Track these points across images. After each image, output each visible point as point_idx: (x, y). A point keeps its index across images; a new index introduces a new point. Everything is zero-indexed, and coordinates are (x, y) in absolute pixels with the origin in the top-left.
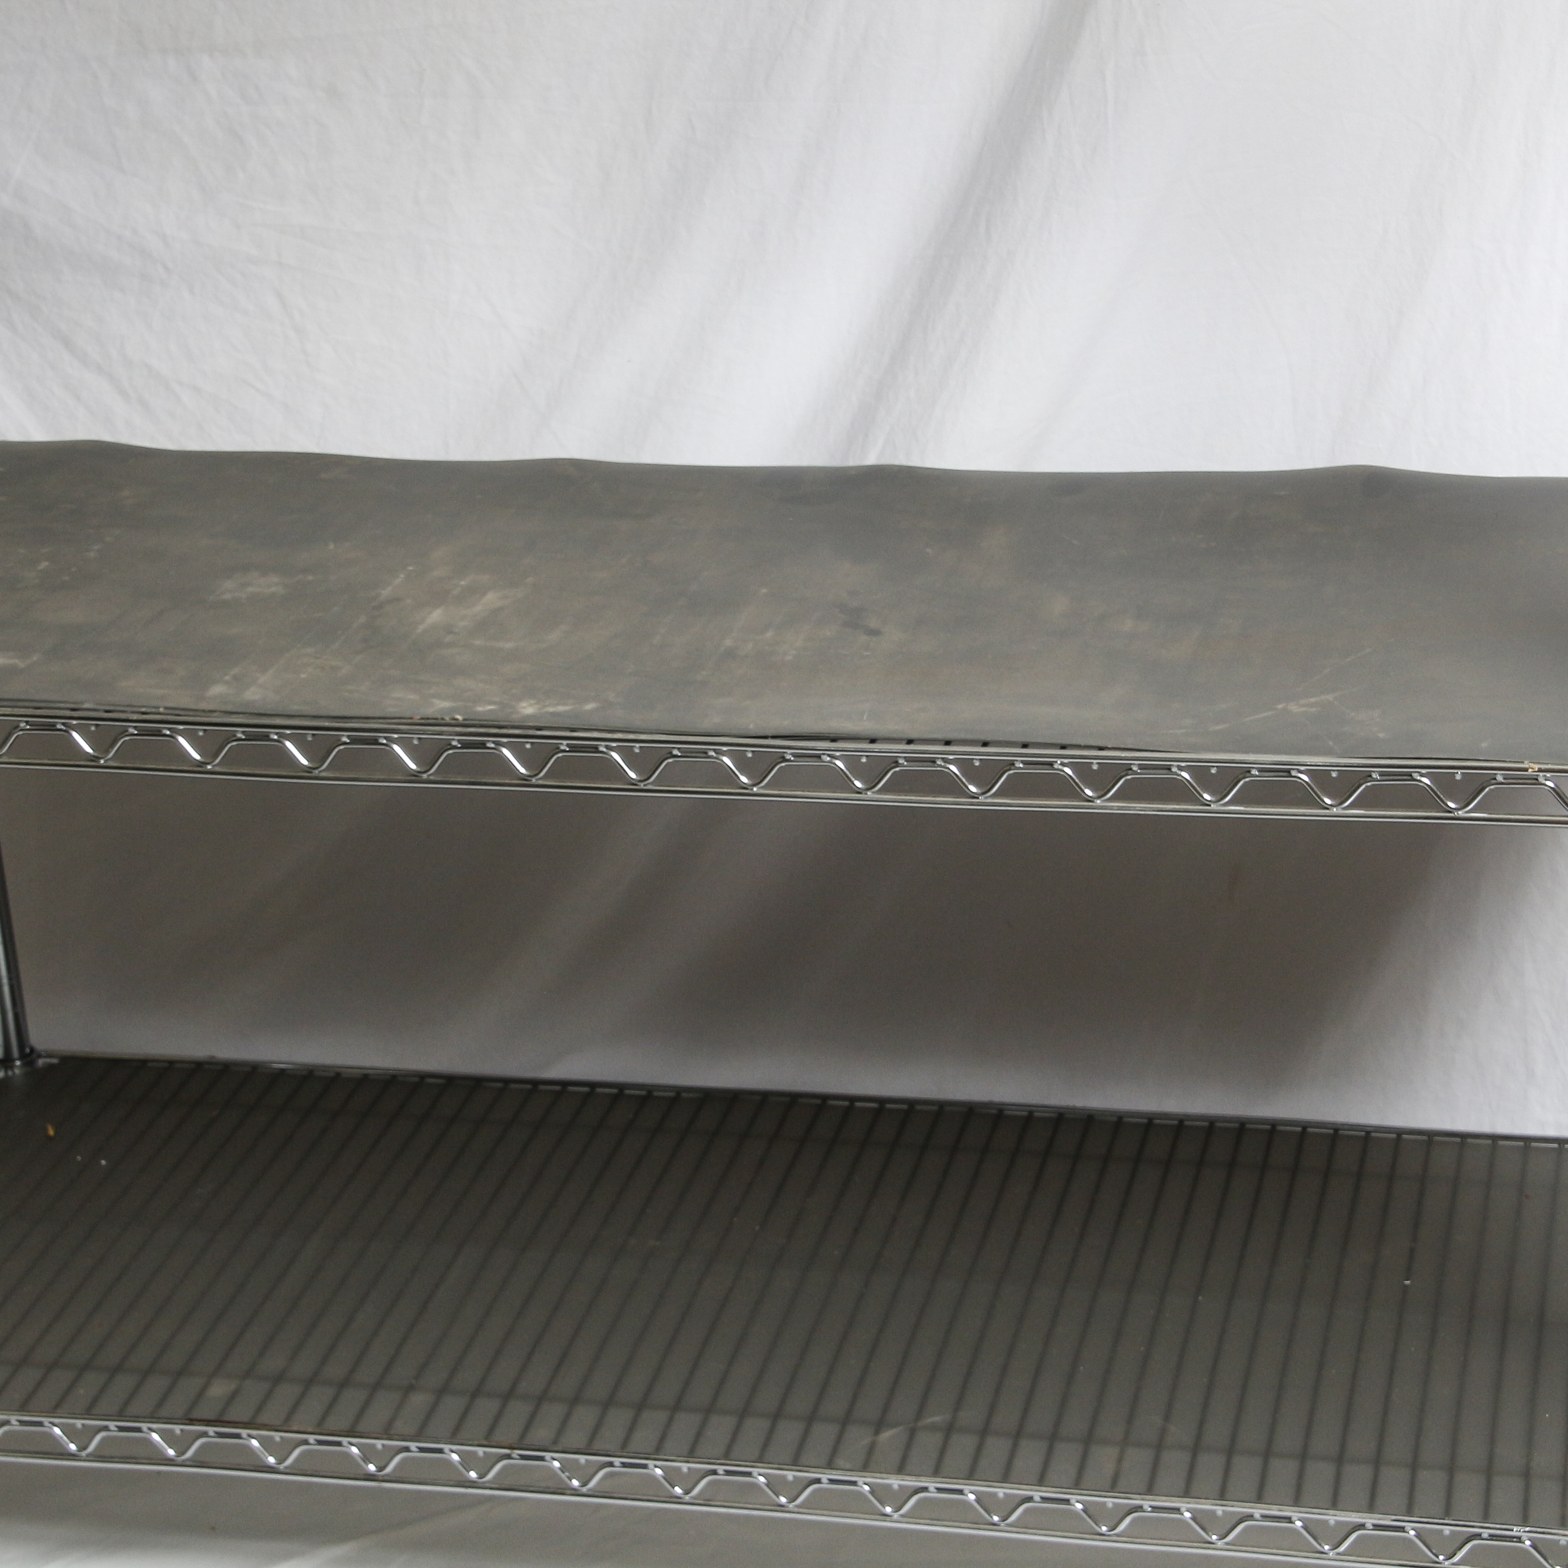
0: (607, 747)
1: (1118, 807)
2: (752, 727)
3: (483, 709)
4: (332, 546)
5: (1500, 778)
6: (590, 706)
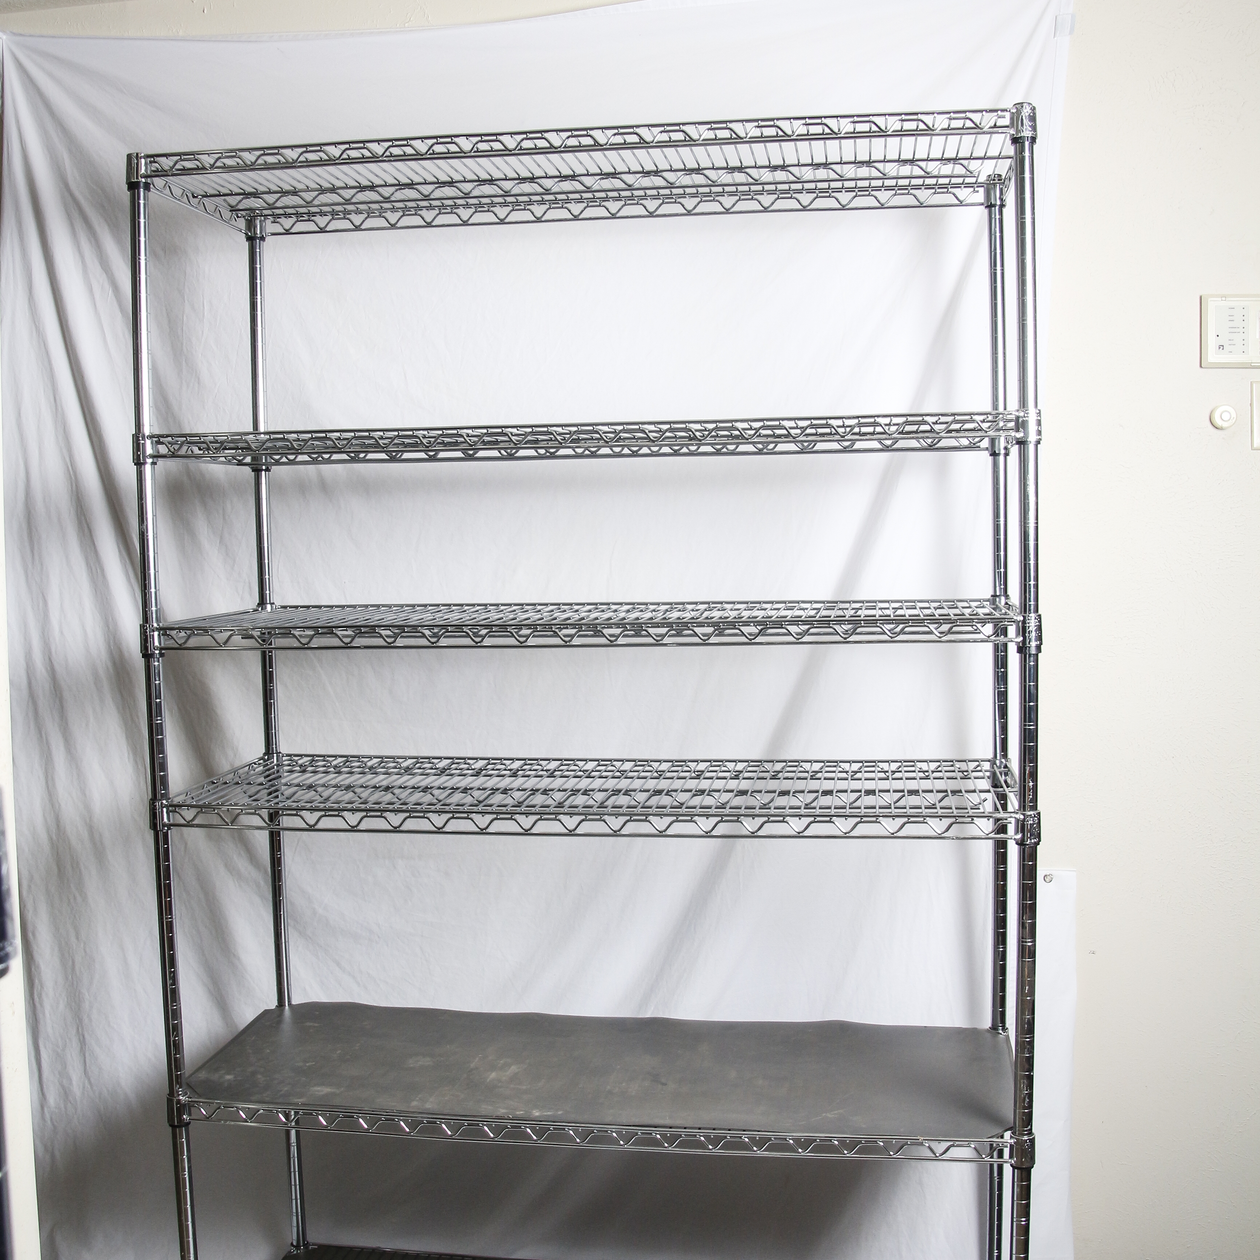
0: (568, 1129)
1: (767, 1154)
2: (625, 1122)
3: (520, 1113)
4: (448, 1047)
5: (909, 1143)
6: (560, 1113)
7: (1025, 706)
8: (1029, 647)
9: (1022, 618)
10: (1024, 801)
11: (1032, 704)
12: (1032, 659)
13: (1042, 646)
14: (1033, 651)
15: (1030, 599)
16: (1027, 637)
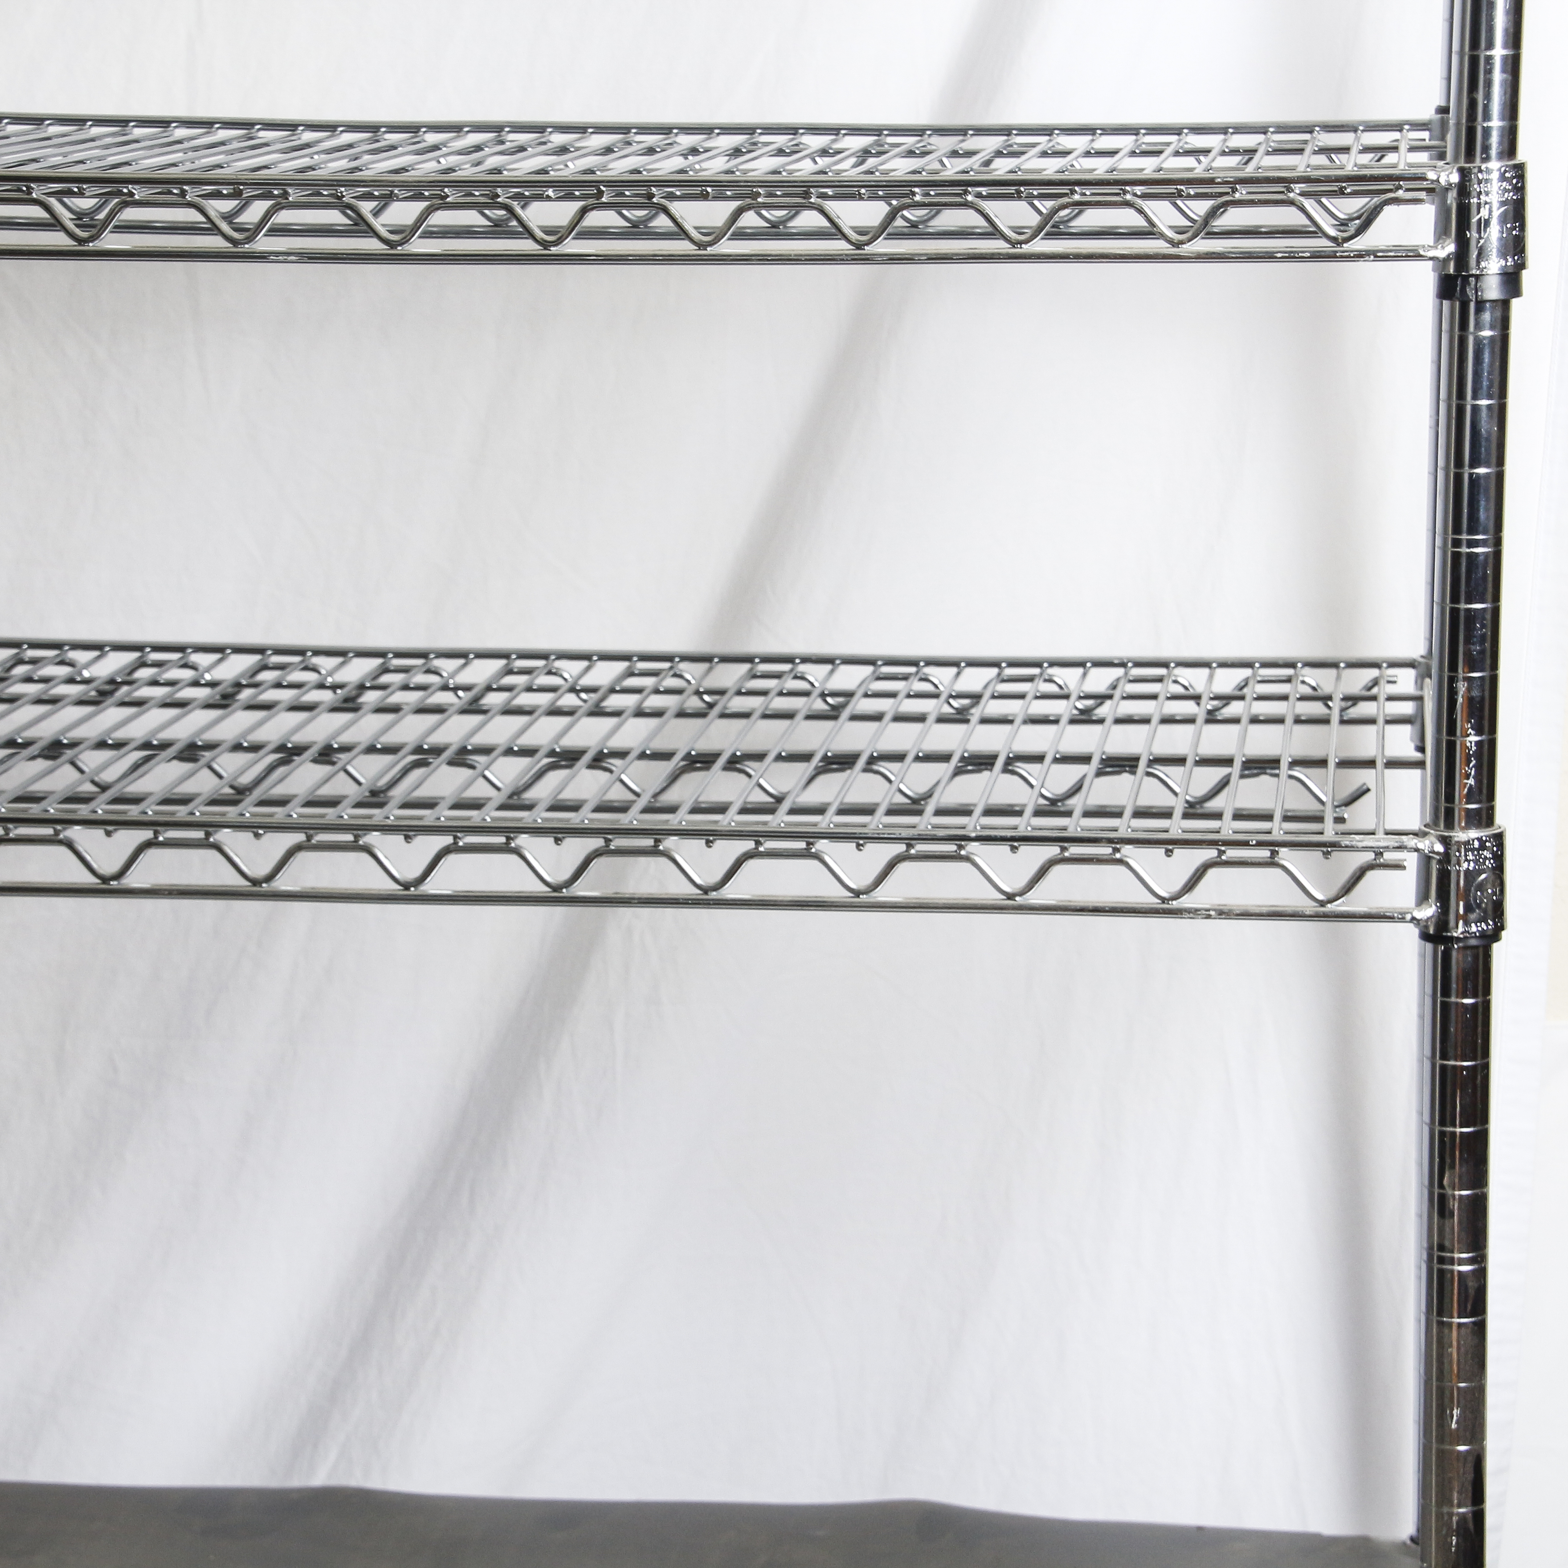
7: (1458, 478)
8: (1477, 277)
9: (1455, 178)
10: (1450, 798)
11: (1482, 471)
12: (1487, 316)
13: (1524, 273)
14: (1492, 290)
15: (1486, 108)
16: (1473, 243)
